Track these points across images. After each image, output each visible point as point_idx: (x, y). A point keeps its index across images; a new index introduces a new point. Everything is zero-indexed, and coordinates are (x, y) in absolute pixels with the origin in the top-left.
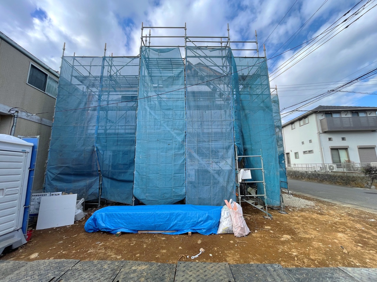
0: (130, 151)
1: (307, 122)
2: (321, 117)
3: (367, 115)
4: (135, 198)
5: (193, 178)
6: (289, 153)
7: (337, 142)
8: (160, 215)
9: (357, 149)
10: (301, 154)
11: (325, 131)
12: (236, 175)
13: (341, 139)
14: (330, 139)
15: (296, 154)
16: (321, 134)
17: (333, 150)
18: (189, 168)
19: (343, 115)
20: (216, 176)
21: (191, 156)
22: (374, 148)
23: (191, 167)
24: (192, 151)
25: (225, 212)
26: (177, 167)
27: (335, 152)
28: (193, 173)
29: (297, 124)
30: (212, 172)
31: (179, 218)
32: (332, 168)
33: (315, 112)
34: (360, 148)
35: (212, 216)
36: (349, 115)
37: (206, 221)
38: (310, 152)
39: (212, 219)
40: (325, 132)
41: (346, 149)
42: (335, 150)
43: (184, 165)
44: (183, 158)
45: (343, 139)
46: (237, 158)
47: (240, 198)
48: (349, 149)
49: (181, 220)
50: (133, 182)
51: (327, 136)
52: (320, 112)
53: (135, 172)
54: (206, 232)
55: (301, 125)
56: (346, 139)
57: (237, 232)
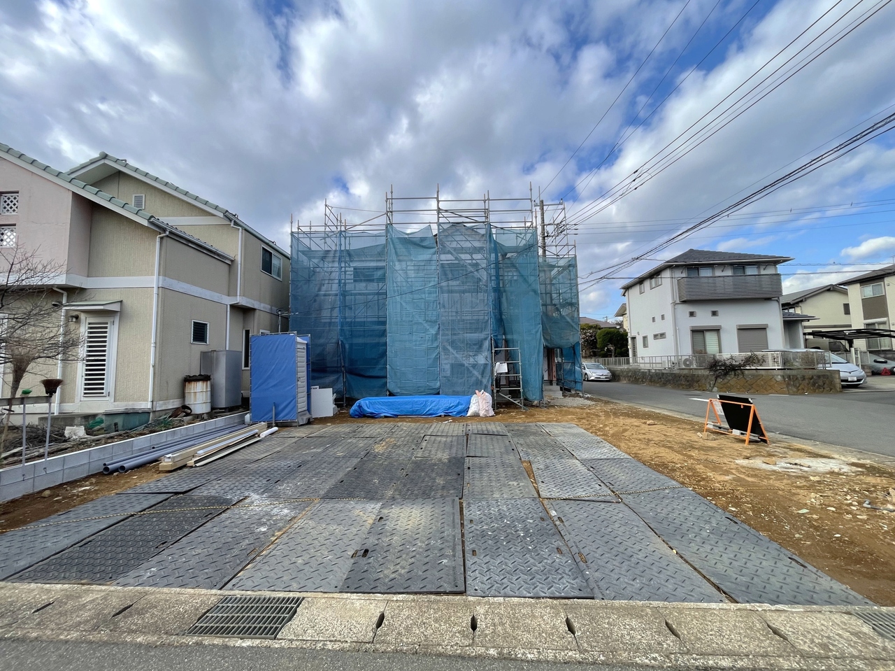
0: (378, 344)
1: (660, 283)
2: (679, 274)
3: (759, 271)
4: (389, 392)
5: (448, 373)
6: (635, 338)
7: (704, 318)
8: (417, 402)
9: (735, 331)
10: (650, 339)
11: (683, 300)
12: (493, 367)
13: (710, 314)
14: (692, 314)
15: (645, 338)
16: (677, 306)
17: (694, 333)
18: (444, 362)
19: (718, 273)
20: (471, 369)
21: (445, 349)
22: (765, 329)
23: (446, 362)
24: (446, 344)
25: (474, 399)
26: (430, 362)
27: (699, 336)
28: (448, 367)
29: (647, 284)
30: (466, 365)
31: (433, 405)
32: (688, 363)
33: (670, 266)
34: (742, 329)
35: (462, 402)
36: (729, 272)
37: (456, 406)
38: (662, 335)
39: (462, 405)
40: (684, 302)
41: (717, 330)
42: (698, 332)
43: (438, 358)
44: (437, 351)
45: (714, 313)
46: (493, 351)
47: (495, 391)
48: (721, 331)
49: (435, 406)
50: (386, 377)
51: (685, 310)
52: (677, 266)
53: (388, 366)
54: (456, 414)
55: (654, 286)
56: (720, 313)
57: (482, 413)
